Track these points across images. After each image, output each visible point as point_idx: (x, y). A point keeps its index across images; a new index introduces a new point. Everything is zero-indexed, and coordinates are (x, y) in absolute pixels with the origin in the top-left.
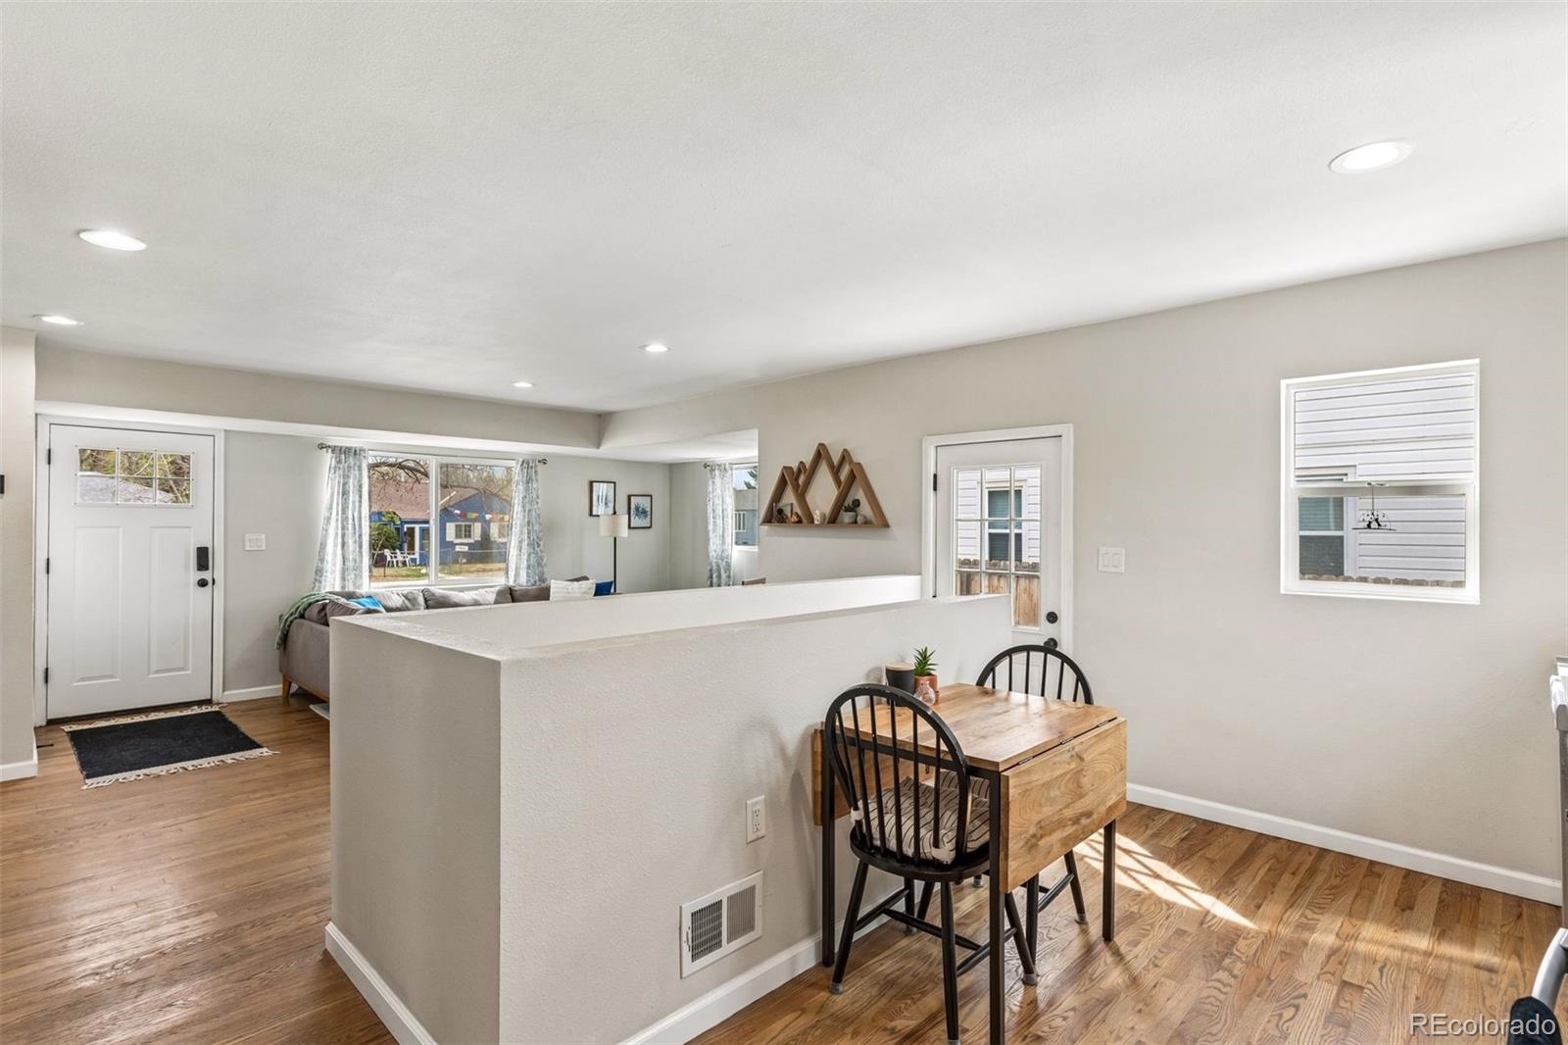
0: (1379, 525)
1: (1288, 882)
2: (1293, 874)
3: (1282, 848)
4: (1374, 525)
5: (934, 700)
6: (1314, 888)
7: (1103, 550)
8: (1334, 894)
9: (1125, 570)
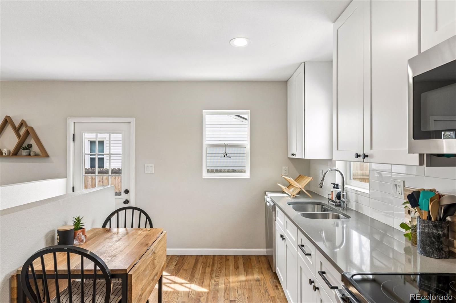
1: (208, 270)
2: (209, 267)
3: (204, 259)
4: (226, 156)
5: (85, 241)
6: (215, 270)
7: (146, 165)
8: (220, 270)
9: (154, 172)
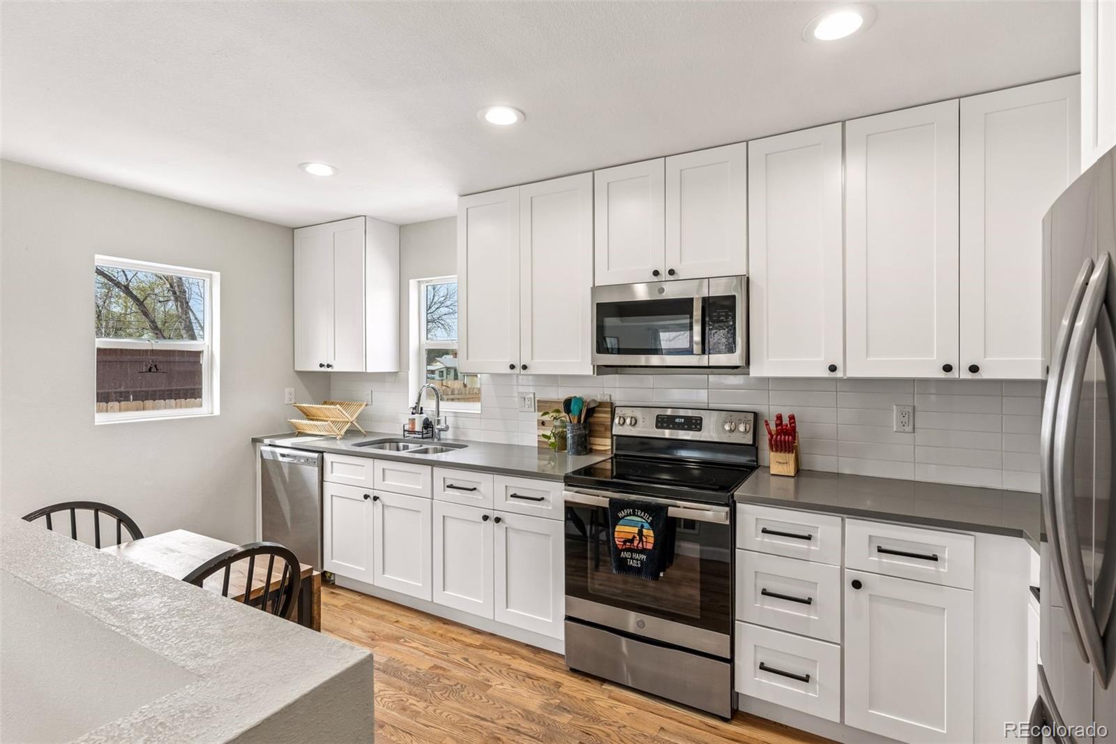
0: (157, 369)
